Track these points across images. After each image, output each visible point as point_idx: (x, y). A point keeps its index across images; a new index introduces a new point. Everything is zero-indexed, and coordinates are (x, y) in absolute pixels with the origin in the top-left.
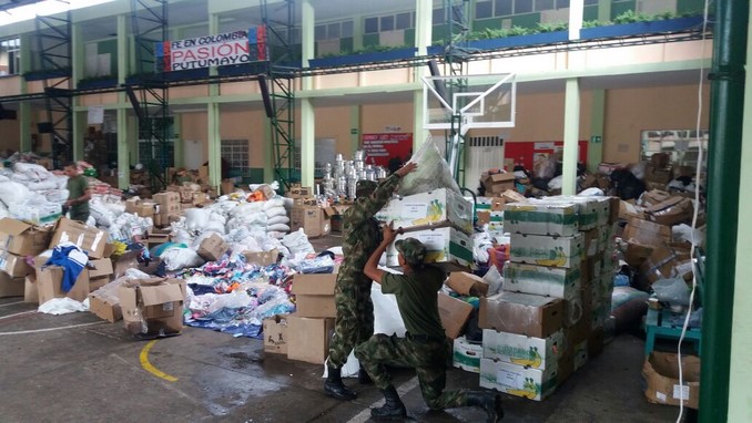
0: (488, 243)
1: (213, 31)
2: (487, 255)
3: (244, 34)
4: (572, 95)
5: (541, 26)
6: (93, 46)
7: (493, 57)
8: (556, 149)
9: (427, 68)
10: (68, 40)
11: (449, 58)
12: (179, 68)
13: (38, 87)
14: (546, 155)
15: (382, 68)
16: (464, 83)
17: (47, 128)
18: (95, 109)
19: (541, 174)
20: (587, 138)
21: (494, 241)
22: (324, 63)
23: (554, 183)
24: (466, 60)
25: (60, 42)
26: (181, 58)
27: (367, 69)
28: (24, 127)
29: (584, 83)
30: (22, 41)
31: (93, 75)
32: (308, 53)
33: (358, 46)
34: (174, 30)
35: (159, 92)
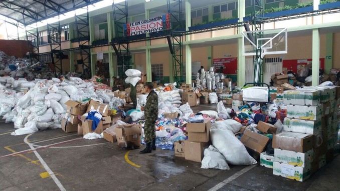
0: (276, 108)
1: (147, 17)
2: (276, 115)
3: (161, 18)
4: (316, 37)
5: (299, 4)
6: (97, 27)
7: (276, 21)
8: (308, 63)
9: (244, 27)
10: (88, 25)
11: (253, 23)
12: (133, 35)
13: (76, 45)
14: (304, 66)
15: (222, 29)
16: (262, 33)
17: (81, 62)
18: (100, 53)
19: (301, 75)
20: (325, 57)
21: (279, 108)
22: (195, 28)
23: (308, 79)
24: (263, 23)
25: (85, 26)
26: (135, 30)
27: (215, 30)
28: (71, 62)
29: (321, 31)
30: (69, 26)
31: (98, 39)
32: (188, 24)
33: (211, 19)
34: (130, 17)
35: (126, 45)
